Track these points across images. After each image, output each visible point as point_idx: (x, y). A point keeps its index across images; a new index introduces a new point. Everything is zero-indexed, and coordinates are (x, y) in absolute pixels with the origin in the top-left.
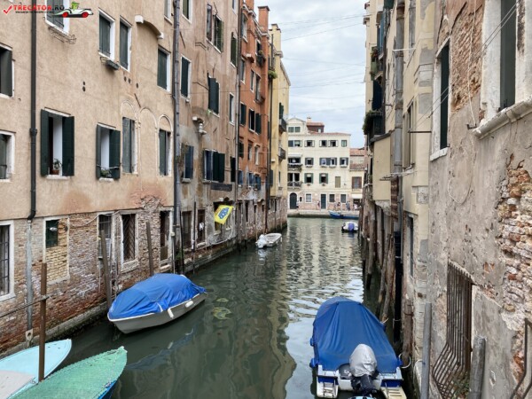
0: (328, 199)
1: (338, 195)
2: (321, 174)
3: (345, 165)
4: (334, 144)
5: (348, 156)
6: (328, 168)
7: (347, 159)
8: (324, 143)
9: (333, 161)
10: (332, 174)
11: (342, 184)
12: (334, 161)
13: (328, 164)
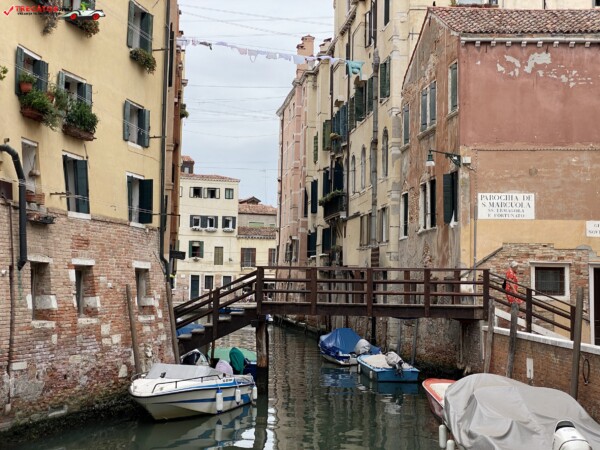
0: (202, 283)
1: (218, 277)
2: (191, 243)
3: (230, 228)
4: (212, 193)
5: (236, 215)
6: (204, 233)
7: (234, 218)
8: (197, 192)
9: (211, 221)
10: (210, 241)
11: (226, 258)
12: (213, 222)
13: (204, 226)
